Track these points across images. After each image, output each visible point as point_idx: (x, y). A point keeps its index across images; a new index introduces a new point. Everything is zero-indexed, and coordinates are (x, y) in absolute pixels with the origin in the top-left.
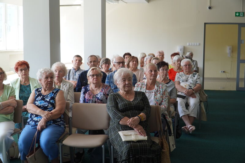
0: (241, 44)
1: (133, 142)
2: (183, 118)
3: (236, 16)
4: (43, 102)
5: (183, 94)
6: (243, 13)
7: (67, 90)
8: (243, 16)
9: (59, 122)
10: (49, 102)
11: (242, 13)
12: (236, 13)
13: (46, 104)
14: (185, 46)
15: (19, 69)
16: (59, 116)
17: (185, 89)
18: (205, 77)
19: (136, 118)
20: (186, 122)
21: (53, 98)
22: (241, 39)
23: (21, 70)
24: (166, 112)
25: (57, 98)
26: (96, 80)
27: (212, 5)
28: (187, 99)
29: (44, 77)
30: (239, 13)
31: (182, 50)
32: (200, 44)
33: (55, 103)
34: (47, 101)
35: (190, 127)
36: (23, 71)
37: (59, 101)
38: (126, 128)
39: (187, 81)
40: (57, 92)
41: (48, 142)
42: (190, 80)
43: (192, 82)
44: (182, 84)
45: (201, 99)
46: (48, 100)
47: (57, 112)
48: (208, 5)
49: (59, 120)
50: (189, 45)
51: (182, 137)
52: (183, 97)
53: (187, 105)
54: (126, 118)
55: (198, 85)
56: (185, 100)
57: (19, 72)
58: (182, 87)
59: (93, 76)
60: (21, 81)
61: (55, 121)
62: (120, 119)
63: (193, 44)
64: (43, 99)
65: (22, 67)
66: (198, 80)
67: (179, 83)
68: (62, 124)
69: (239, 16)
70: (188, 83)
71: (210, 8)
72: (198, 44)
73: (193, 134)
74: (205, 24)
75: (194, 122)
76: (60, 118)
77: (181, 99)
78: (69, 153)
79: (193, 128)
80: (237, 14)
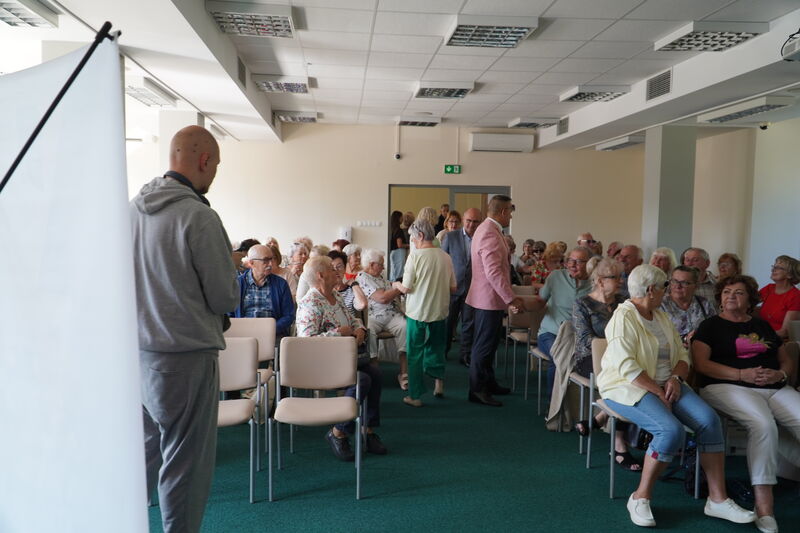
3: (446, 172)
6: (460, 166)
8: (460, 173)
11: (458, 167)
12: (446, 166)
14: (354, 226)
27: (403, 152)
30: (452, 166)
31: (349, 235)
32: (381, 224)
48: (396, 152)
50: (362, 225)
63: (369, 223)
69: (452, 172)
71: (398, 157)
72: (377, 223)
74: (390, 186)
80: (449, 169)
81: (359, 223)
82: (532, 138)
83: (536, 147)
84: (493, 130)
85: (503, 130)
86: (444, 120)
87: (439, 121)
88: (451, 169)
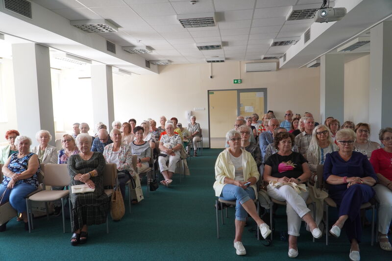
0: (241, 108)
1: (81, 194)
2: (162, 173)
3: (234, 83)
4: (16, 164)
5: (165, 153)
6: (241, 80)
7: (50, 154)
8: (241, 83)
9: (29, 181)
10: (22, 165)
12: (234, 80)
13: (19, 166)
14: (192, 110)
15: (9, 137)
16: (31, 176)
17: (167, 148)
18: (211, 137)
19: (87, 174)
20: (165, 176)
21: (26, 161)
22: (241, 103)
23: (11, 138)
24: (132, 169)
25: (30, 161)
26: (68, 145)
27: (213, 75)
28: (169, 157)
29: (19, 142)
30: (237, 80)
32: (205, 109)
33: (27, 165)
34: (20, 164)
35: (168, 181)
36: (12, 139)
37: (31, 163)
38: (79, 183)
39: (169, 142)
40: (31, 156)
41: (15, 198)
42: (172, 141)
43: (173, 142)
44: (165, 145)
45: (182, 157)
46: (21, 162)
47: (27, 173)
48: (210, 75)
49: (30, 179)
50: (196, 110)
51: (159, 190)
52: (164, 156)
53: (167, 163)
54: (80, 174)
55: (178, 145)
56: (166, 158)
57: (9, 139)
58: (164, 147)
59: (65, 141)
60: (11, 148)
61: (25, 181)
62: (74, 175)
63: (199, 109)
64: (17, 162)
65: (11, 136)
66: (178, 141)
67: (163, 144)
68: (33, 183)
69: (237, 83)
70: (169, 144)
71: (211, 77)
72: (203, 109)
73: (170, 186)
74: (208, 91)
75: (172, 176)
76: (32, 177)
77: (162, 157)
78: (45, 207)
79: (170, 181)
80: (236, 82)
81: (194, 109)
82: (276, 63)
83: (278, 68)
84: (253, 61)
85: (258, 61)
86: (227, 59)
87: (224, 59)
88: (237, 82)
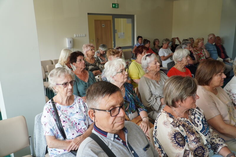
0: (116, 34)
3: (113, 7)
8: (118, 8)
11: (117, 5)
12: (113, 4)
22: (116, 29)
30: (115, 4)
31: (72, 42)
50: (76, 37)
63: (80, 35)
72: (84, 35)
74: (88, 14)
80: (114, 6)
81: (75, 36)
